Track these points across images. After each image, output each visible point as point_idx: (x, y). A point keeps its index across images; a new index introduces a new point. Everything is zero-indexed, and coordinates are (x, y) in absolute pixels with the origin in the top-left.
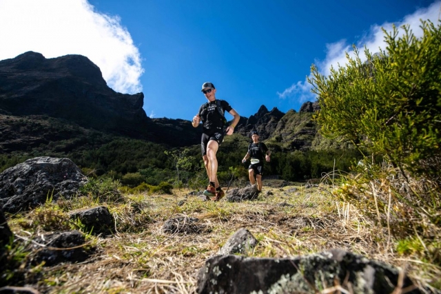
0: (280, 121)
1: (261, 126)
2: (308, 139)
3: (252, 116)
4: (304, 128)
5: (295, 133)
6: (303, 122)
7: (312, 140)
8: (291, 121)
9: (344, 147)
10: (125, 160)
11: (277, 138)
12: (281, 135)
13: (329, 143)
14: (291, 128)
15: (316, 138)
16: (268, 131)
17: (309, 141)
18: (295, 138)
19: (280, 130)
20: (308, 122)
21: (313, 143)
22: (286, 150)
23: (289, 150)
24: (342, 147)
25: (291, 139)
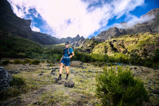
0: (83, 41)
1: (77, 42)
2: (92, 49)
3: (74, 38)
4: (91, 45)
5: (88, 46)
6: (91, 43)
7: (93, 49)
8: (87, 42)
9: (102, 53)
10: (19, 47)
11: (81, 47)
12: (83, 46)
13: (97, 51)
14: (87, 44)
15: (94, 49)
16: (79, 44)
17: (91, 50)
18: (87, 48)
19: (83, 44)
20: (92, 43)
21: (93, 50)
22: (84, 52)
23: (85, 52)
24: (101, 53)
25: (86, 48)
